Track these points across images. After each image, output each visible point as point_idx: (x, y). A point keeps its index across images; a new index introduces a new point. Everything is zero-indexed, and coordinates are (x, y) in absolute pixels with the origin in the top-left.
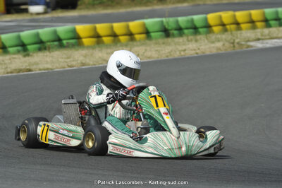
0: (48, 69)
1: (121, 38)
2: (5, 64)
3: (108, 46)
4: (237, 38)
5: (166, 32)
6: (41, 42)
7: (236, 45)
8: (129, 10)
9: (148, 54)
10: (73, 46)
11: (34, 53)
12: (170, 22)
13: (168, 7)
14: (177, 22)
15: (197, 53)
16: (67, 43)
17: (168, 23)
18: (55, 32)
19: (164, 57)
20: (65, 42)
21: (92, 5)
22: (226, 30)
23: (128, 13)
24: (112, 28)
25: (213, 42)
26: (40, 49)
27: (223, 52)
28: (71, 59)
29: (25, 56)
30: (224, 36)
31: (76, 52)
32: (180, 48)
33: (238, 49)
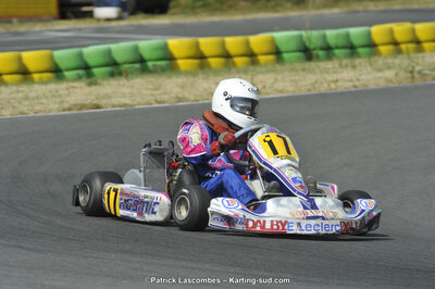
0: (125, 105)
1: (237, 60)
2: (60, 96)
3: (216, 72)
4: (418, 64)
5: (307, 53)
6: (114, 64)
7: (417, 76)
8: (250, 16)
9: (280, 86)
10: (163, 70)
11: (104, 80)
12: (313, 37)
13: (309, 13)
14: (324, 37)
15: (355, 87)
16: (154, 66)
17: (309, 38)
18: (136, 49)
19: (304, 92)
20: (150, 64)
21: (192, 9)
22: (399, 52)
23: (247, 21)
24: (223, 44)
25: (380, 70)
26: (112, 75)
27: (397, 85)
28: (162, 91)
29: (90, 84)
30: (397, 61)
31: (169, 81)
32: (329, 78)
33: (419, 82)
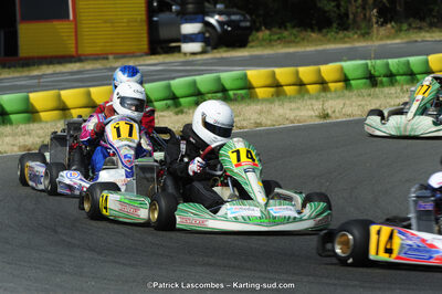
1: (309, 87)
3: (291, 99)
5: (372, 80)
6: (199, 94)
8: (320, 48)
9: (348, 110)
10: (243, 98)
11: (189, 108)
12: (377, 65)
13: (373, 43)
14: (388, 64)
16: (235, 94)
17: (373, 67)
18: (218, 80)
20: (231, 93)
23: (316, 51)
24: (297, 73)
26: (196, 104)
28: (241, 118)
29: (177, 114)
31: (248, 108)
